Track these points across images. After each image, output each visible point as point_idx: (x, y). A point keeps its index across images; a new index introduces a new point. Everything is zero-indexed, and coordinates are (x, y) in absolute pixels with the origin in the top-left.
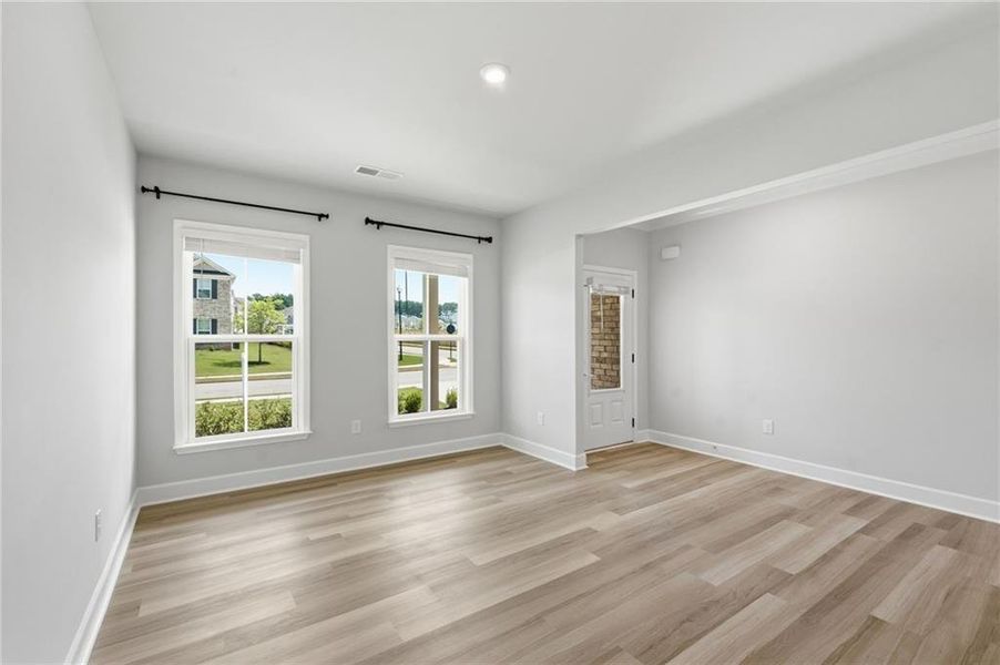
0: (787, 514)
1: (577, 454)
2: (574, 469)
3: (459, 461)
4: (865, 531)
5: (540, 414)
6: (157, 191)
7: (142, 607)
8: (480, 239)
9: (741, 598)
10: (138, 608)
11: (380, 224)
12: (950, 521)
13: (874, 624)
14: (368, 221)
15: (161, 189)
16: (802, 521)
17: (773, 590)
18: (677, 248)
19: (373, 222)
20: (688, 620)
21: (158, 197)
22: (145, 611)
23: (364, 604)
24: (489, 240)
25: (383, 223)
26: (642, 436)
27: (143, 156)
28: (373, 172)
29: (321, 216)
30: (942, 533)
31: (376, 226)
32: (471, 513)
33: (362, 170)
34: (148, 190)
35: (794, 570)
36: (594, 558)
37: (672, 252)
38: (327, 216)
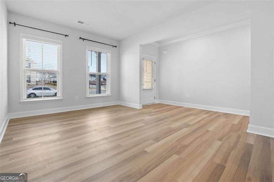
0: (191, 115)
1: (140, 104)
2: (139, 108)
3: (107, 108)
4: (208, 116)
5: (130, 95)
6: (15, 24)
7: (13, 139)
8: (113, 46)
9: (179, 129)
10: (12, 139)
11: (84, 39)
12: (226, 114)
13: (208, 131)
14: (80, 38)
15: (16, 23)
16: (194, 116)
17: (186, 127)
18: (166, 51)
19: (82, 39)
20: (166, 133)
21: (15, 26)
22: (14, 139)
23: (80, 136)
24: (116, 47)
25: (85, 39)
26: (157, 102)
27: (9, 12)
28: (82, 23)
29: (66, 36)
30: (224, 116)
31: (83, 40)
32: (110, 118)
33: (79, 22)
34: (11, 23)
35: (191, 124)
36: (143, 124)
37: (165, 52)
38: (68, 36)
